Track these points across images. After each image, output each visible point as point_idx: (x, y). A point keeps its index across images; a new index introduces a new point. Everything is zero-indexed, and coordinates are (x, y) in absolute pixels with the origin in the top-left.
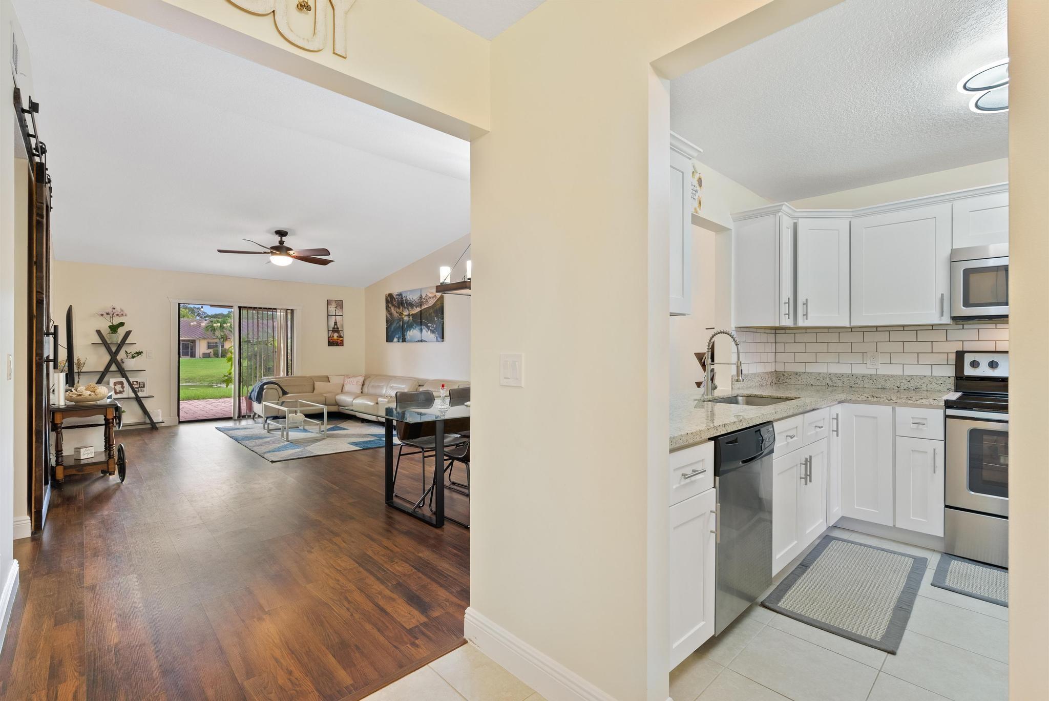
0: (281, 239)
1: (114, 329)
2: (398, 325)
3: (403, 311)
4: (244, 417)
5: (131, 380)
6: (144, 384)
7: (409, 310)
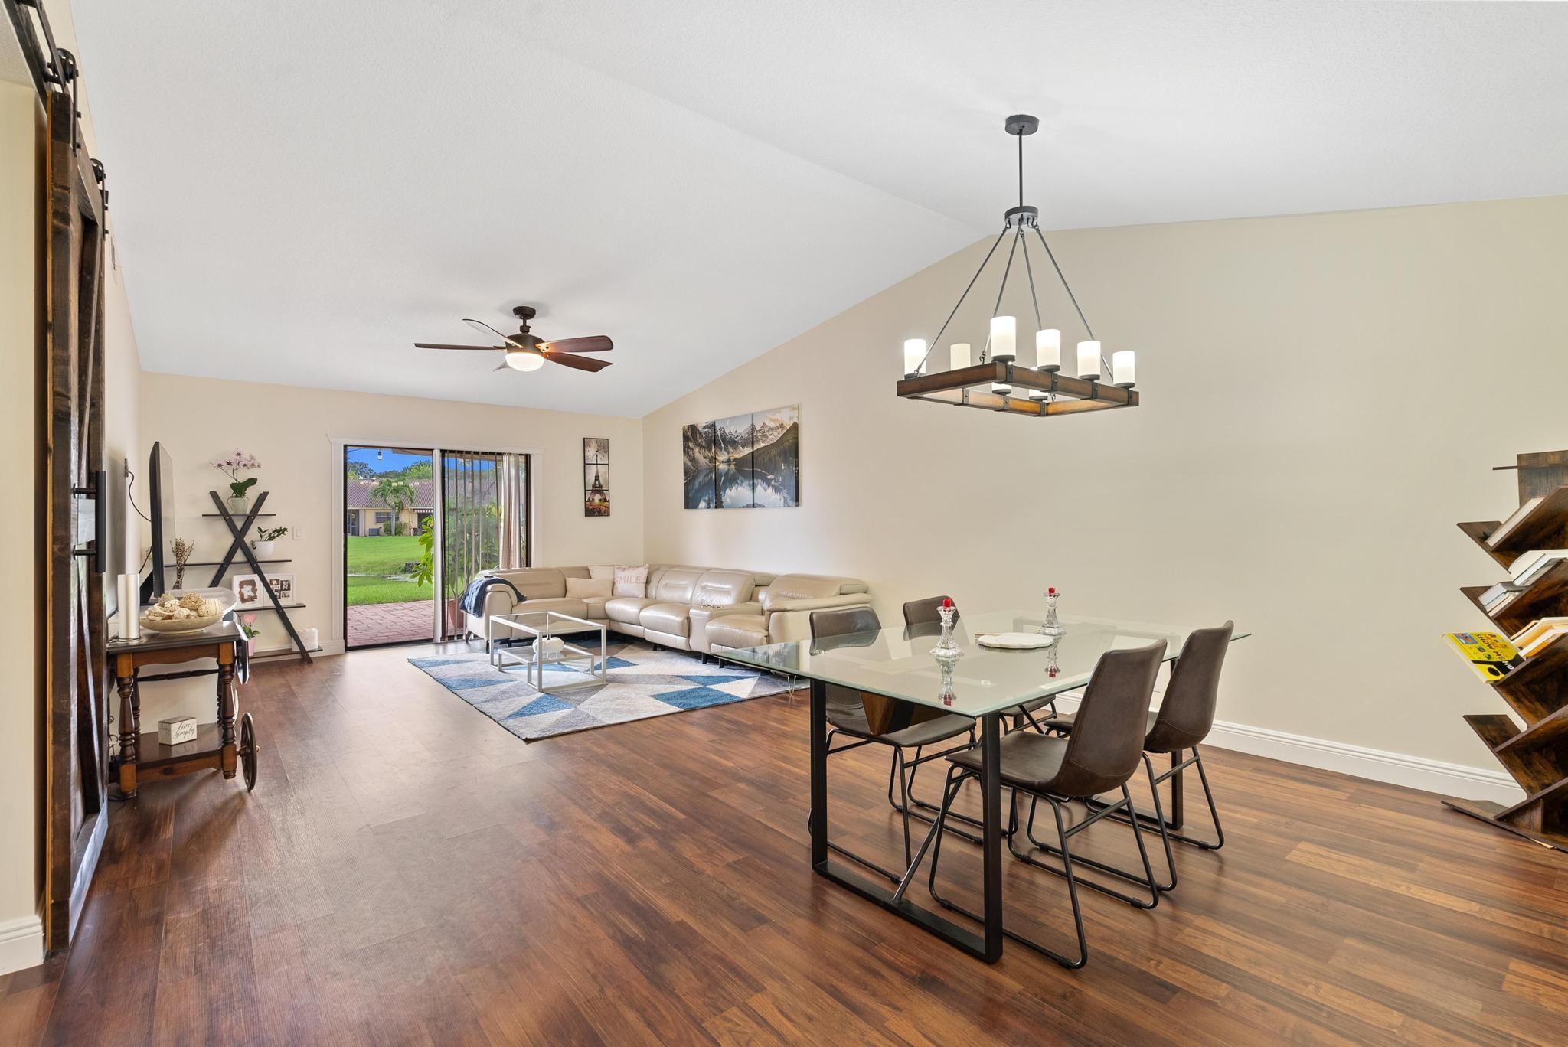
0: (525, 322)
1: (239, 489)
2: (707, 479)
3: (716, 453)
4: (451, 638)
5: (268, 577)
6: (289, 585)
7: (728, 453)
